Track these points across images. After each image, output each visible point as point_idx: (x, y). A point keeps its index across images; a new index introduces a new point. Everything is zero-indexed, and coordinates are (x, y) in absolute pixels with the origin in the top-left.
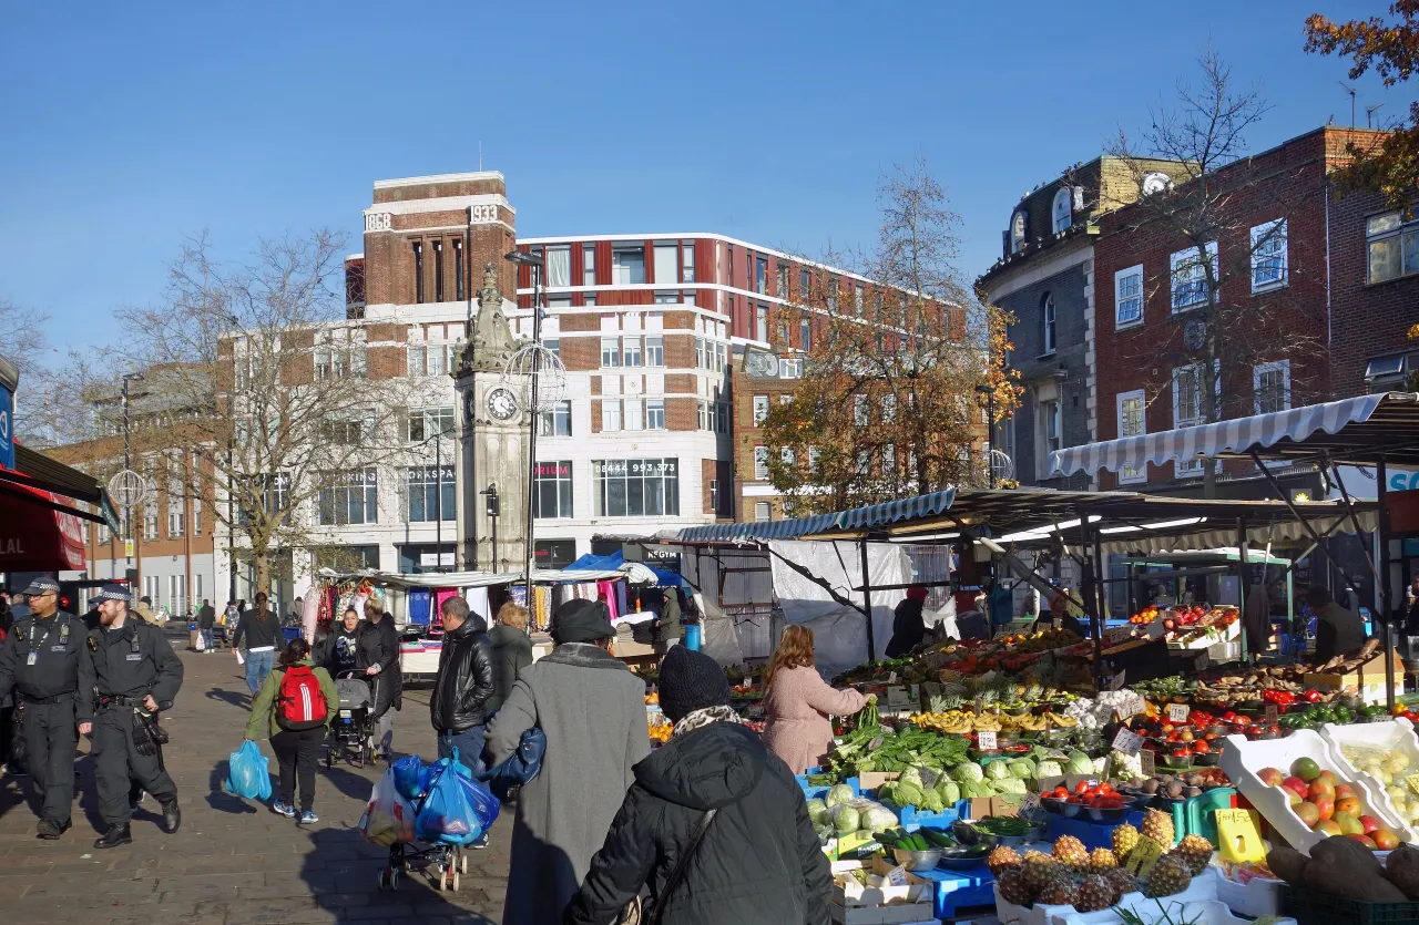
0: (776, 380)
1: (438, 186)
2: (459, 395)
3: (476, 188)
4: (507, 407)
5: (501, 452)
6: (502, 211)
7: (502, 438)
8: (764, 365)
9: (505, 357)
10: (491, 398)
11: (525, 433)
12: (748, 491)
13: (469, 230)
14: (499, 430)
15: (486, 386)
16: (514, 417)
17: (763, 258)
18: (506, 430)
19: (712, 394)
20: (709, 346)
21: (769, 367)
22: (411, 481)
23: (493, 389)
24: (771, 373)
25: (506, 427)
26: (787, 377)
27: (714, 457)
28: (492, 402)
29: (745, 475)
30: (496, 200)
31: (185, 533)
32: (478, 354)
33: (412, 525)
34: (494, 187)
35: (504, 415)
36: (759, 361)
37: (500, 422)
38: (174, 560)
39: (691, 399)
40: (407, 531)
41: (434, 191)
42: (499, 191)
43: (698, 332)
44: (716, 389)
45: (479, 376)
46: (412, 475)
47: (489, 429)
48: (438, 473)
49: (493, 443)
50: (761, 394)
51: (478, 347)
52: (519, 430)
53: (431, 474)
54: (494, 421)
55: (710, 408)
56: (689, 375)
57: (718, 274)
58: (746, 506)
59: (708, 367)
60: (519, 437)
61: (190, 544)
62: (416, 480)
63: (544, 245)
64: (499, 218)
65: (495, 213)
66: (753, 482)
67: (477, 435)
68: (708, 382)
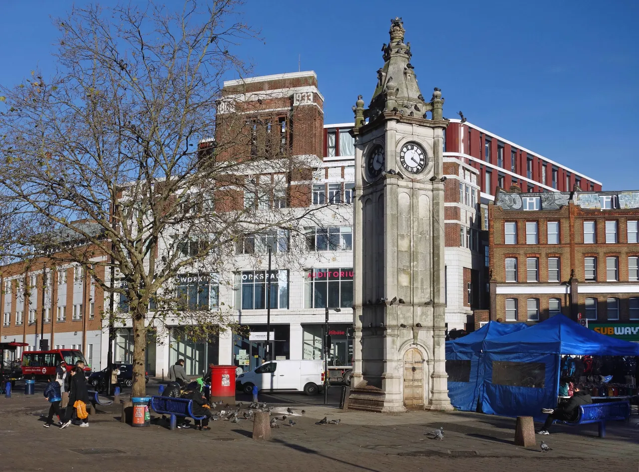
0: (520, 211)
1: (270, 83)
2: (360, 152)
3: (297, 83)
4: (418, 161)
5: (412, 208)
6: (316, 96)
7: (413, 193)
8: (511, 201)
9: (416, 108)
10: (402, 151)
11: (438, 189)
12: (500, 290)
13: (292, 110)
14: (410, 184)
15: (398, 137)
16: (427, 171)
17: (489, 140)
18: (418, 185)
19: (469, 222)
20: (467, 188)
21: (515, 203)
22: (244, 281)
23: (404, 141)
24: (517, 206)
25: (418, 182)
26: (528, 210)
27: (470, 266)
28: (402, 154)
29: (499, 279)
30: (313, 89)
31: (83, 317)
32: (391, 103)
33: (244, 312)
34: (311, 81)
35: (415, 170)
36: (507, 198)
37: (411, 176)
38: (75, 335)
39: (456, 224)
40: (240, 316)
41: (267, 86)
42: (313, 84)
43: (460, 177)
44: (471, 219)
45: (391, 125)
46: (245, 277)
47: (402, 183)
48: (264, 276)
49: (404, 198)
50: (510, 221)
51: (391, 94)
52: (430, 186)
53: (259, 277)
54: (406, 174)
55: (468, 232)
56: (455, 208)
57: (462, 147)
58: (499, 301)
59: (466, 204)
60: (430, 193)
61: (86, 324)
62: (247, 281)
63: (338, 128)
64: (314, 101)
65: (311, 98)
66: (504, 283)
67: (388, 187)
68: (467, 213)
